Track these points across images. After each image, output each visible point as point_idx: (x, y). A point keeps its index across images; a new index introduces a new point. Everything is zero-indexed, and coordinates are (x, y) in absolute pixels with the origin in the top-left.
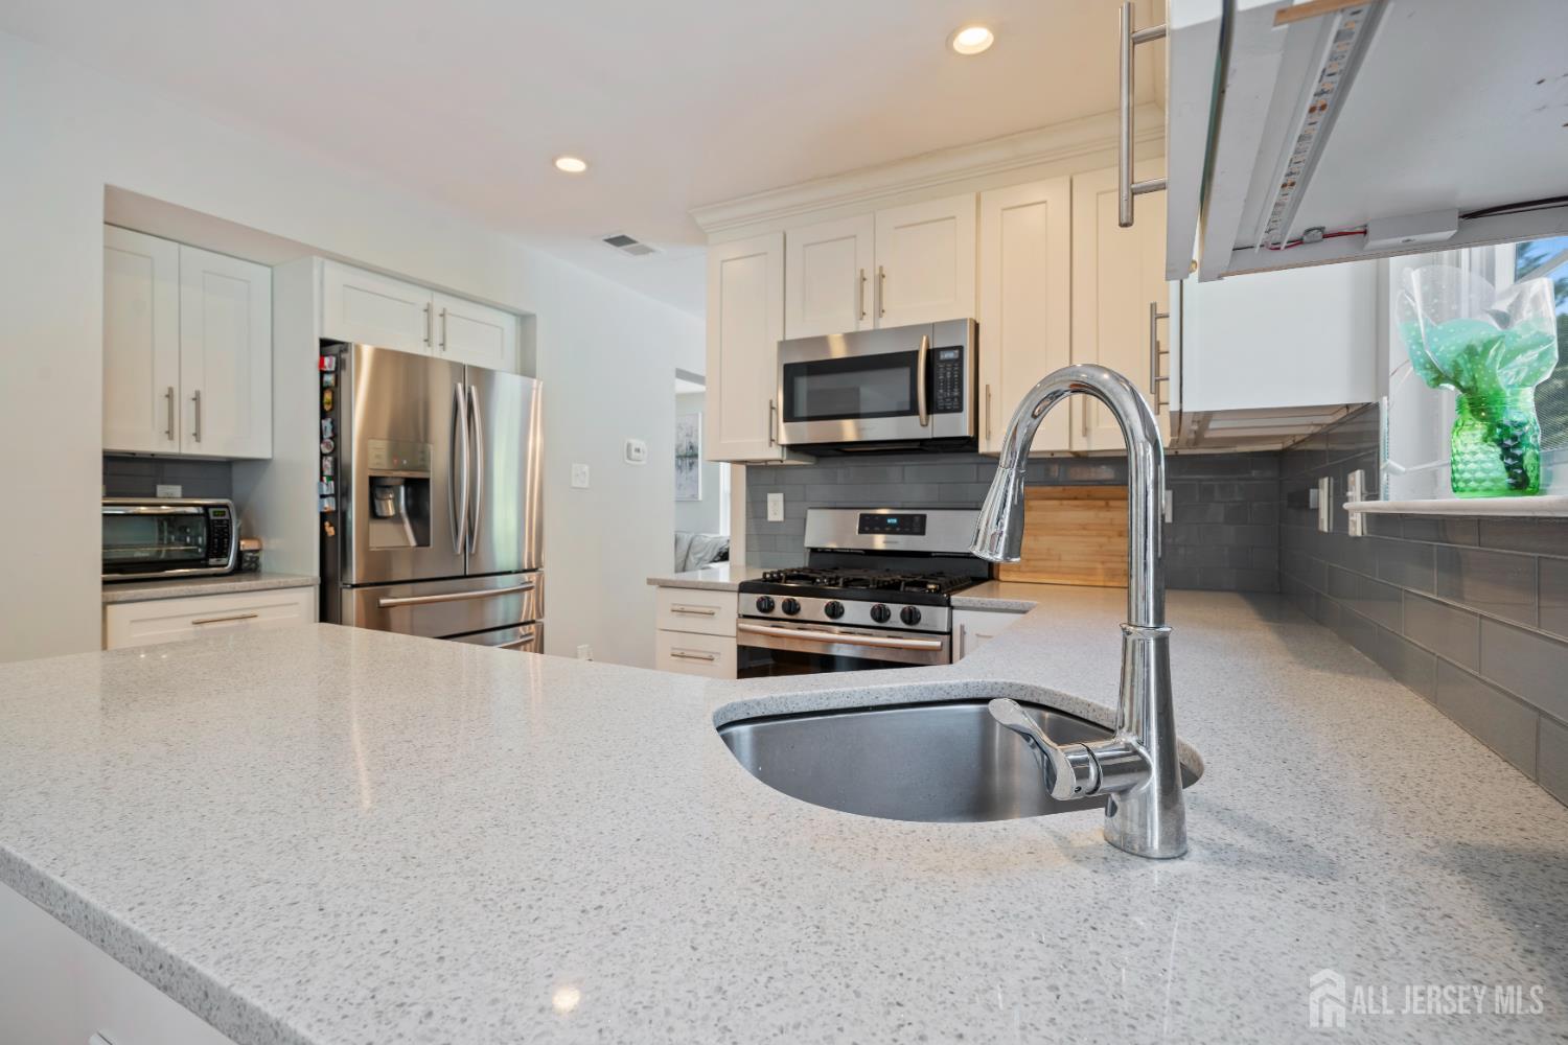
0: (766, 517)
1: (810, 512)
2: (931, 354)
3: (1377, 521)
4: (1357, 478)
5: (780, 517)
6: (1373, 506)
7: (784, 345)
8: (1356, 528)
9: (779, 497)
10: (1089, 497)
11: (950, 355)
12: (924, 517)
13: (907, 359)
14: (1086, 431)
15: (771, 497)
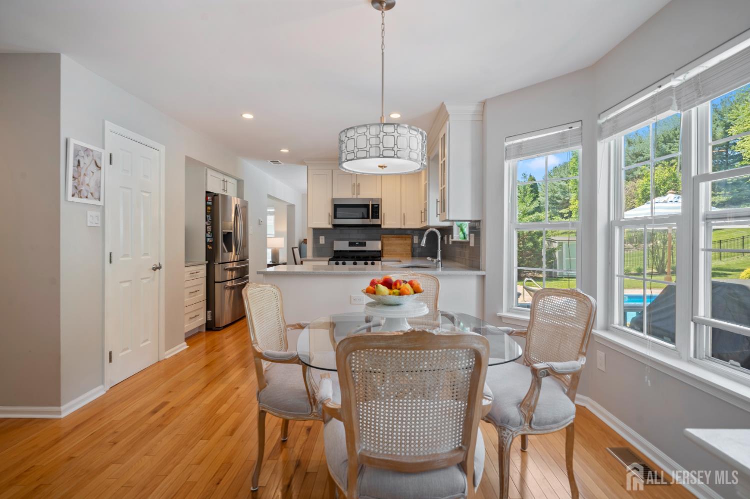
0: (319, 242)
1: (335, 241)
2: (373, 205)
3: (454, 242)
4: (450, 236)
5: (324, 243)
6: (452, 240)
7: (333, 200)
8: (450, 243)
9: (323, 237)
10: (402, 238)
11: (376, 206)
12: (365, 242)
13: (367, 206)
14: (404, 224)
15: (321, 237)
